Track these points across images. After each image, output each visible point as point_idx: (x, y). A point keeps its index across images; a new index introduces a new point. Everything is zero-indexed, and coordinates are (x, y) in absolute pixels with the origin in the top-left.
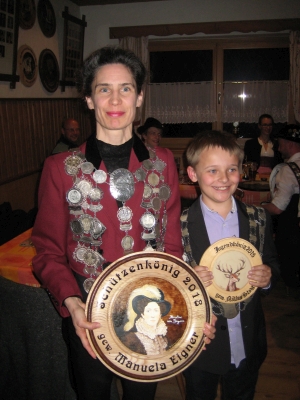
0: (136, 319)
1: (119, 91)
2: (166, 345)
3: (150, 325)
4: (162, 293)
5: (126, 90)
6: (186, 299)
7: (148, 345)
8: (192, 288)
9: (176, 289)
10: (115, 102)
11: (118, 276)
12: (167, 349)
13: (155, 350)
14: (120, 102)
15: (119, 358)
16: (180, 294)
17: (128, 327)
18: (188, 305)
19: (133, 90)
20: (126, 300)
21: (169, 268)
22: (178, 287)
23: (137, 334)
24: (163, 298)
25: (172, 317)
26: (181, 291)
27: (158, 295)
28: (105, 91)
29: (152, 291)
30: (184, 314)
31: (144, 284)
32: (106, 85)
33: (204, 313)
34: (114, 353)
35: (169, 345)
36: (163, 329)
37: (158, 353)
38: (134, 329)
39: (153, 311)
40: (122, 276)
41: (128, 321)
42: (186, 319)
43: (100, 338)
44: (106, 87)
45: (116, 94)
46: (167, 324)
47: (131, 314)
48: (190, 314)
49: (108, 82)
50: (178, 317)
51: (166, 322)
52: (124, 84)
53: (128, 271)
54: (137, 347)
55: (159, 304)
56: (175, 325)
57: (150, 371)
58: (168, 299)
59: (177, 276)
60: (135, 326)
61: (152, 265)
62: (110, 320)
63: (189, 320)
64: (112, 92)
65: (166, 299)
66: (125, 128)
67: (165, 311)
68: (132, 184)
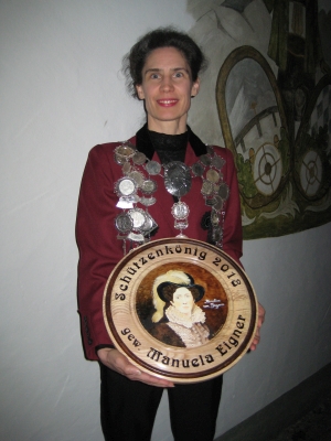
0: (165, 308)
1: (171, 77)
2: (207, 334)
3: (184, 312)
4: (190, 278)
5: (178, 76)
6: (221, 280)
7: (185, 336)
8: (225, 268)
9: (206, 272)
10: (167, 89)
11: (135, 264)
12: (210, 338)
13: (195, 341)
14: (172, 89)
15: (152, 353)
16: (213, 276)
17: (157, 317)
18: (225, 286)
19: (187, 76)
20: (150, 288)
21: (193, 251)
22: (209, 270)
23: (169, 324)
24: (192, 281)
25: (207, 301)
26: (213, 273)
27: (186, 280)
28: (155, 77)
29: (178, 277)
30: (222, 297)
31: (168, 270)
32: (157, 70)
33: (246, 293)
34: (144, 348)
35: (211, 333)
36: (200, 316)
37: (199, 344)
38: (165, 319)
39: (183, 297)
40: (140, 264)
41: (155, 310)
42: (226, 301)
43: (125, 333)
44: (156, 73)
45: (167, 81)
46: (204, 310)
47: (158, 302)
48: (229, 297)
49: (159, 67)
50: (215, 300)
51: (202, 307)
52: (176, 70)
53: (147, 259)
54: (171, 338)
55: (190, 289)
56: (214, 309)
57: (194, 365)
58: (198, 282)
59: (204, 258)
60: (165, 315)
61: (174, 250)
62: (134, 312)
63: (230, 303)
64: (163, 77)
65: (197, 283)
66: (178, 118)
67: (198, 295)
68: (189, 179)
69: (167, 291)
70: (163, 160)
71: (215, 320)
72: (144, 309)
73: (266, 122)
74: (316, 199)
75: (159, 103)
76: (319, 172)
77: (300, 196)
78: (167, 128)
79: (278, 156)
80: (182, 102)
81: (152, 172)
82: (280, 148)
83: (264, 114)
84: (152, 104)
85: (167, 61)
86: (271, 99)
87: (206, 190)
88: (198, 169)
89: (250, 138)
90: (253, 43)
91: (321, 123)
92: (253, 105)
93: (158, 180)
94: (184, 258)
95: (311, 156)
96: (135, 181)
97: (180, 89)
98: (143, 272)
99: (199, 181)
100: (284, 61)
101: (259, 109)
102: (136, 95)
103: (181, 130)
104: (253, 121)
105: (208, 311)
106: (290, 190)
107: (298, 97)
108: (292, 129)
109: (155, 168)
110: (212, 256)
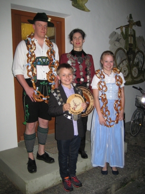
14: (79, 41)
32: (75, 37)
64: (77, 38)
66: (80, 47)
68: (82, 60)
70: (77, 56)
73: (124, 62)
74: (136, 78)
76: (137, 72)
77: (132, 77)
79: (127, 68)
80: (81, 43)
81: (75, 59)
82: (127, 67)
83: (124, 60)
84: (75, 44)
86: (125, 57)
87: (86, 63)
88: (85, 59)
89: (121, 65)
90: (121, 47)
91: (137, 61)
92: (121, 59)
93: (76, 61)
95: (135, 68)
96: (71, 61)
99: (85, 61)
100: (128, 49)
101: (123, 59)
102: (71, 43)
103: (81, 50)
104: (122, 62)
106: (130, 76)
107: (132, 56)
108: (130, 63)
109: (75, 58)
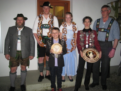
1: (88, 22)
3: (91, 55)
7: (91, 58)
8: (97, 52)
16: (95, 52)
17: (88, 55)
27: (92, 52)
34: (86, 58)
36: (93, 56)
42: (96, 55)
43: (84, 56)
44: (86, 22)
47: (88, 54)
53: (88, 49)
54: (89, 58)
57: (91, 61)
67: (93, 54)
69: (90, 53)
71: (94, 57)
72: (87, 54)
75: (86, 25)
78: (87, 28)
85: (87, 20)
94: (92, 50)
97: (89, 24)
98: (87, 51)
105: (94, 56)
110: (96, 50)
